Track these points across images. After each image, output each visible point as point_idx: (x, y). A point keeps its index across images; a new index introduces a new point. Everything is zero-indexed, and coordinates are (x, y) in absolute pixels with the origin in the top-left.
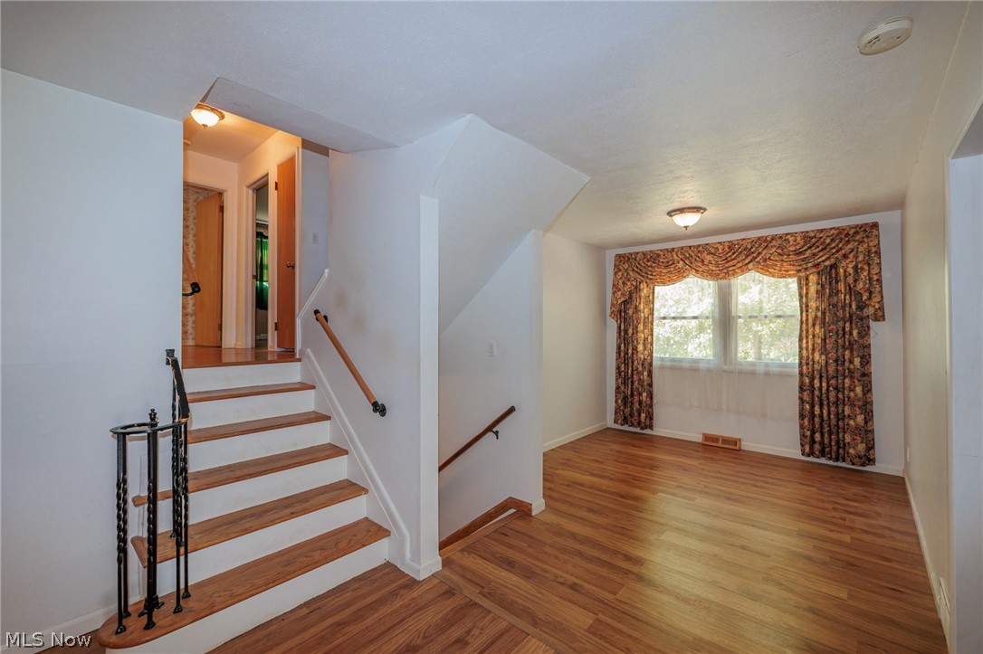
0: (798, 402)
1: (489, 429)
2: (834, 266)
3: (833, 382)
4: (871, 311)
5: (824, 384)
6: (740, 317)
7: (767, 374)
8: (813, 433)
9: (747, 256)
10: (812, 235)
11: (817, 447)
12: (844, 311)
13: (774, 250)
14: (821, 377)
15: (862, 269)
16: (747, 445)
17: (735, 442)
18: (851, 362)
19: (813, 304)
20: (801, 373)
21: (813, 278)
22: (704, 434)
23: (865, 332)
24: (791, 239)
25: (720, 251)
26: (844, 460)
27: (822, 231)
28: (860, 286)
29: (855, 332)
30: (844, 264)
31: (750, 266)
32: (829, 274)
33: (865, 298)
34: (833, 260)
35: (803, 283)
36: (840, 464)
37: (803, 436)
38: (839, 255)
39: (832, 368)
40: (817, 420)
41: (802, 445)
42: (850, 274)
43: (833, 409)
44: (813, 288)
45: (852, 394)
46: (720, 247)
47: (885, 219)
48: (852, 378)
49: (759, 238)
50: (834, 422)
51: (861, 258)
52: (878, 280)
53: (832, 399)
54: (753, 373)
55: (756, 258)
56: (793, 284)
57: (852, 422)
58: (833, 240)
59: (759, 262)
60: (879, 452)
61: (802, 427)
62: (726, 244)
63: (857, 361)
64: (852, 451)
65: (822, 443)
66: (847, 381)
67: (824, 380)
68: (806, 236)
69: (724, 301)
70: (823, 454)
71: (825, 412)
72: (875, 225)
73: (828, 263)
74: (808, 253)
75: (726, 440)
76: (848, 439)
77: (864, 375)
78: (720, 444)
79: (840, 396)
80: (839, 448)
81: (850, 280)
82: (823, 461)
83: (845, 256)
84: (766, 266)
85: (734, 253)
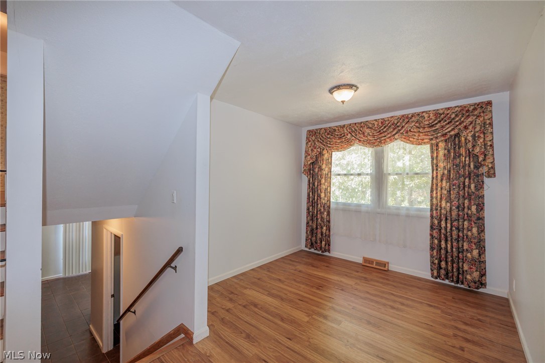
0: (429, 237)
1: (168, 264)
2: (457, 135)
3: (455, 223)
4: (484, 170)
5: (449, 225)
6: (389, 174)
7: (408, 216)
8: (440, 261)
9: (394, 129)
10: (441, 112)
11: (443, 272)
12: (464, 170)
13: (413, 124)
14: (446, 219)
15: (479, 137)
16: (393, 267)
17: (385, 264)
18: (469, 209)
19: (441, 165)
20: (432, 216)
21: (442, 145)
22: (364, 258)
23: (480, 186)
24: (426, 115)
25: (376, 126)
26: (462, 283)
27: (449, 109)
28: (477, 150)
29: (473, 186)
30: (465, 133)
31: (396, 136)
32: (454, 141)
33: (481, 159)
34: (456, 131)
35: (434, 148)
36: (458, 285)
37: (432, 263)
38: (461, 127)
39: (454, 213)
40: (443, 252)
41: (432, 270)
42: (469, 141)
43: (455, 244)
44: (442, 152)
45: (469, 233)
46: (376, 123)
47: (499, 99)
48: (470, 220)
49: (403, 116)
50: (455, 254)
51: (478, 128)
52: (491, 145)
53: (455, 237)
54: (398, 215)
55: (400, 130)
56: (426, 149)
57: (469, 255)
58: (457, 116)
59: (402, 133)
60: (489, 278)
61: (432, 256)
62: (380, 121)
63: (474, 208)
64: (468, 277)
65: (446, 270)
66: (466, 223)
67: (449, 221)
68: (437, 113)
69: (379, 162)
70: (447, 276)
71: (449, 246)
72: (489, 103)
73: (452, 133)
74: (438, 126)
75: (379, 263)
76: (466, 267)
77: (479, 219)
78: (374, 266)
79: (461, 234)
80: (459, 273)
81: (470, 146)
82: (447, 282)
83: (466, 128)
84: (408, 137)
85: (385, 127)
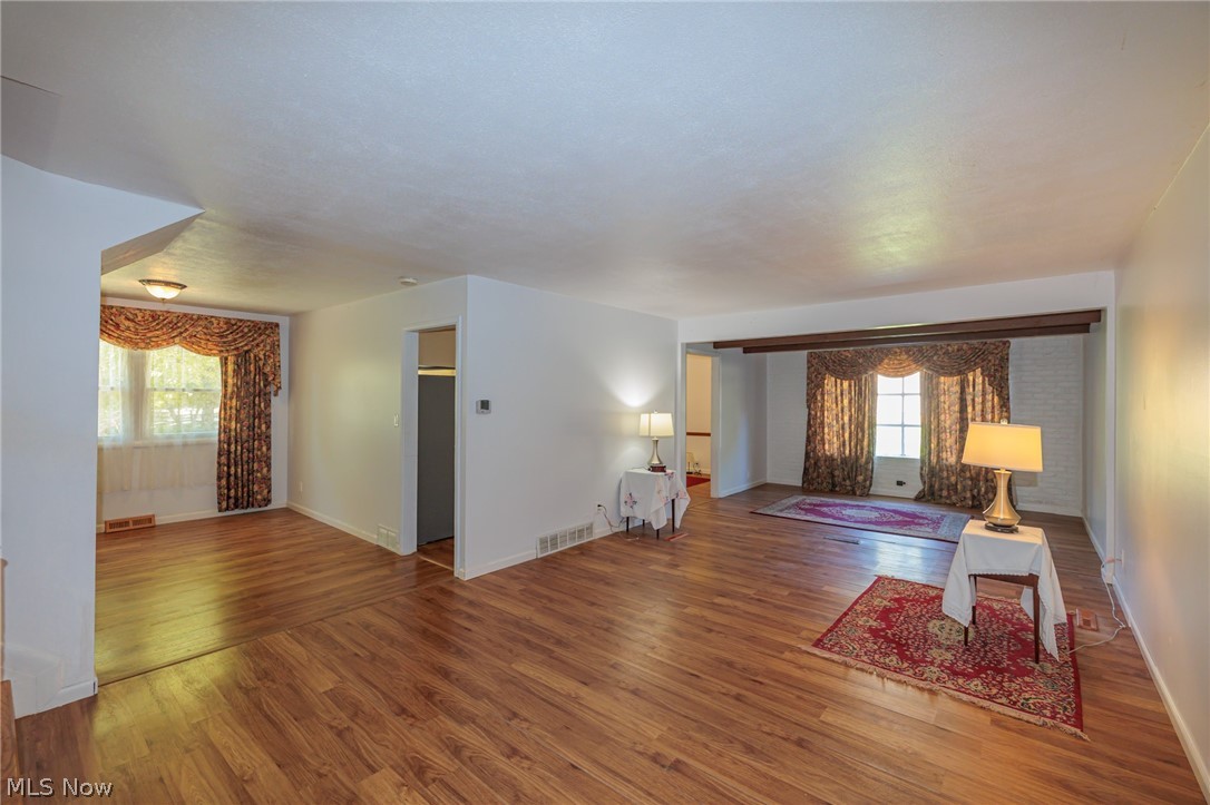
0: (216, 465)
2: (247, 352)
3: (246, 445)
4: (272, 388)
5: (239, 448)
6: (155, 390)
7: (185, 445)
8: (229, 490)
9: (173, 329)
10: (233, 322)
11: (232, 501)
12: (255, 387)
13: (200, 328)
14: (236, 441)
15: (269, 356)
16: (159, 521)
17: (150, 519)
18: (260, 428)
19: (230, 381)
20: (220, 441)
21: (231, 359)
22: (107, 522)
23: (268, 405)
24: (215, 322)
25: (140, 318)
26: (253, 506)
27: (241, 321)
28: (267, 369)
29: (262, 405)
30: (256, 351)
31: (177, 340)
32: (243, 358)
33: (270, 379)
34: (250, 347)
35: (224, 362)
36: (250, 510)
37: (220, 495)
38: (254, 343)
39: (245, 435)
40: (232, 478)
41: (219, 503)
42: (260, 359)
43: (246, 467)
44: (231, 367)
45: (259, 453)
46: (140, 315)
47: (284, 323)
48: (260, 440)
49: (185, 315)
50: (246, 477)
51: (268, 348)
52: (278, 367)
53: (245, 459)
54: (170, 446)
55: (181, 333)
56: (215, 361)
57: (259, 475)
58: (250, 331)
59: (185, 338)
60: (274, 495)
61: (219, 487)
62: (148, 313)
63: (263, 427)
64: (259, 497)
65: (236, 499)
66: (256, 442)
67: (239, 444)
68: (228, 321)
69: (137, 373)
70: (236, 507)
71: (239, 470)
72: (277, 325)
73: (246, 348)
74: (230, 338)
75: (137, 521)
76: (256, 488)
77: (267, 437)
78: (131, 527)
79: (251, 455)
80: (249, 497)
81: (261, 363)
82: (237, 512)
83: (258, 345)
84: (192, 343)
85: (158, 324)
